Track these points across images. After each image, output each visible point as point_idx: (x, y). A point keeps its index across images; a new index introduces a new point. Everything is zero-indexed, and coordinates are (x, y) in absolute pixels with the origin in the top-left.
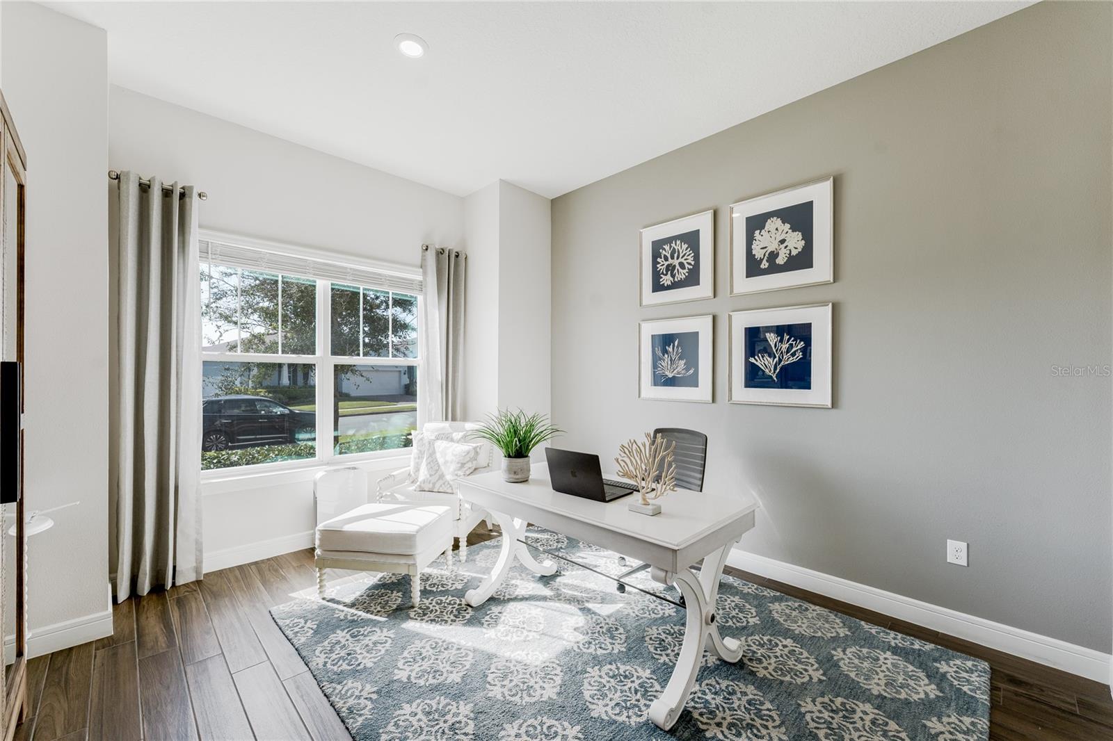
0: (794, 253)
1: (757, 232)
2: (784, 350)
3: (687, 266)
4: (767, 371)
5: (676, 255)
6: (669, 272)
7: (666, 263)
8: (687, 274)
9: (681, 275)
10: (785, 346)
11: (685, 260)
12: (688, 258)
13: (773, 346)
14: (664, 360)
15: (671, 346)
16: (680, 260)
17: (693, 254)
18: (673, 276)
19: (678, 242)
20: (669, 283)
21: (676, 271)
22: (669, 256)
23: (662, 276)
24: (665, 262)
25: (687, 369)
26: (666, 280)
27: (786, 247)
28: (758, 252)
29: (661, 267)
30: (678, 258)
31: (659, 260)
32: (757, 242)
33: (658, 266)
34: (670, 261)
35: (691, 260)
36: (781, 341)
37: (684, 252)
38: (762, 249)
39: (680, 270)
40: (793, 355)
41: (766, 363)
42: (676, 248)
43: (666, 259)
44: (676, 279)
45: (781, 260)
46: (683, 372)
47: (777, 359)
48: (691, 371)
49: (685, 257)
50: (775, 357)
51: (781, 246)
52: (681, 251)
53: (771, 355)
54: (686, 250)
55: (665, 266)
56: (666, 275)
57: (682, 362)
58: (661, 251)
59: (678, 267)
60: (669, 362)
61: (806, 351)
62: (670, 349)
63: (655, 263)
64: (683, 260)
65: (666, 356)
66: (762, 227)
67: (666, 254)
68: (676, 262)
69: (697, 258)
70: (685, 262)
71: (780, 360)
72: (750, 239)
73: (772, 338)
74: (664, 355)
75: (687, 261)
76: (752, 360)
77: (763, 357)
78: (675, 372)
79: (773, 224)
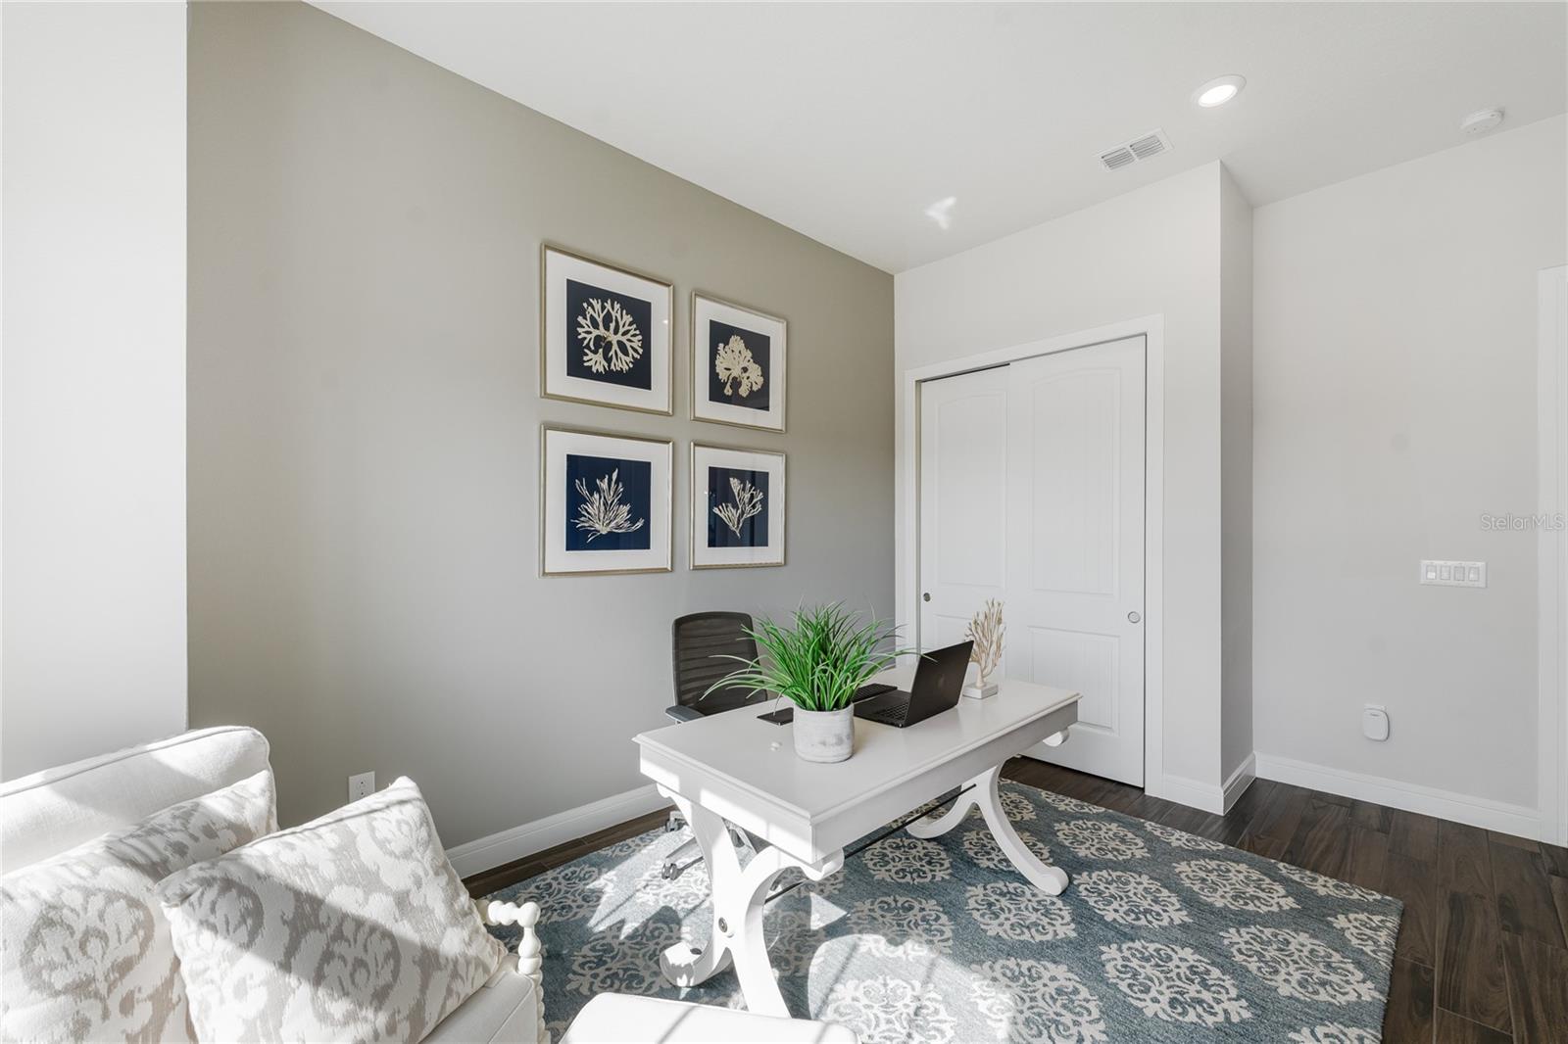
0: (755, 388)
1: (721, 345)
2: (747, 501)
3: (631, 351)
4: (731, 525)
5: (612, 326)
6: (601, 350)
7: (596, 333)
8: (631, 366)
9: (623, 363)
10: (747, 496)
11: (629, 340)
12: (632, 339)
13: (736, 494)
14: (592, 504)
15: (606, 480)
16: (619, 337)
17: (640, 337)
18: (609, 360)
19: (617, 306)
20: (601, 369)
21: (612, 353)
22: (600, 320)
23: (586, 351)
24: (592, 329)
25: (633, 521)
26: (595, 361)
27: (748, 378)
28: (723, 376)
29: (587, 333)
30: (616, 332)
31: (580, 319)
32: (721, 358)
33: (580, 330)
34: (602, 331)
35: (637, 344)
36: (744, 490)
37: (627, 328)
38: (725, 369)
39: (620, 354)
40: (754, 507)
41: (729, 515)
42: (613, 314)
43: (595, 325)
44: (612, 367)
45: (744, 391)
46: (626, 525)
47: (740, 511)
48: (639, 524)
49: (628, 336)
50: (738, 509)
51: (744, 375)
52: (621, 324)
53: (736, 507)
54: (630, 325)
55: (593, 336)
56: (595, 352)
57: (625, 509)
58: (585, 305)
59: (615, 347)
60: (602, 508)
61: (765, 502)
62: (604, 485)
63: (572, 326)
64: (624, 339)
65: (596, 496)
66: (726, 343)
67: (596, 316)
68: (614, 339)
69: (646, 344)
70: (628, 344)
71: (743, 513)
72: (713, 354)
73: (735, 483)
74: (592, 495)
75: (632, 344)
76: (716, 510)
77: (727, 507)
78: (613, 524)
79: (736, 343)
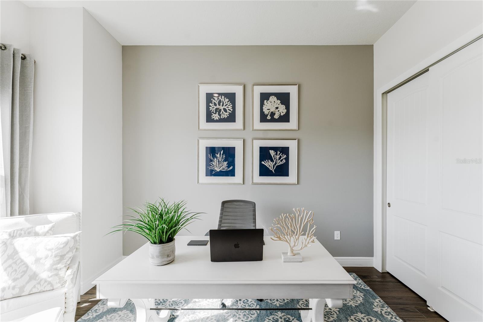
0: (282, 114)
1: (265, 101)
2: (278, 158)
3: (228, 111)
4: (270, 168)
5: (221, 104)
6: (217, 113)
7: (216, 107)
8: (228, 115)
9: (225, 115)
10: (278, 157)
11: (227, 107)
12: (229, 106)
13: (273, 156)
14: (214, 162)
15: (219, 154)
16: (224, 107)
17: (232, 105)
18: (220, 115)
19: (223, 97)
20: (217, 119)
21: (221, 112)
22: (217, 103)
23: (212, 114)
24: (214, 107)
25: (229, 167)
26: (216, 116)
27: (279, 111)
28: (266, 112)
30: (223, 106)
31: (210, 104)
32: (265, 106)
33: (210, 108)
34: (218, 106)
35: (230, 108)
36: (276, 154)
37: (226, 103)
38: (267, 109)
39: (224, 112)
40: (282, 161)
41: (269, 164)
42: (222, 100)
43: (215, 105)
44: (221, 117)
45: (276, 117)
46: (226, 168)
47: (274, 163)
48: (231, 168)
49: (227, 106)
50: (273, 162)
51: (276, 110)
52: (224, 102)
53: (272, 161)
54: (228, 102)
55: (214, 109)
56: (215, 114)
57: (226, 163)
58: (212, 99)
59: (222, 110)
60: (218, 163)
61: (287, 159)
62: (218, 156)
63: (208, 106)
64: (225, 107)
65: (216, 159)
66: (268, 99)
67: (216, 102)
68: (222, 108)
69: (234, 107)
70: (227, 109)
71: (276, 163)
72: (262, 104)
73: (272, 153)
74: (214, 159)
75: (228, 108)
76: (263, 163)
77: (268, 161)
78: (221, 168)
79: (273, 99)
